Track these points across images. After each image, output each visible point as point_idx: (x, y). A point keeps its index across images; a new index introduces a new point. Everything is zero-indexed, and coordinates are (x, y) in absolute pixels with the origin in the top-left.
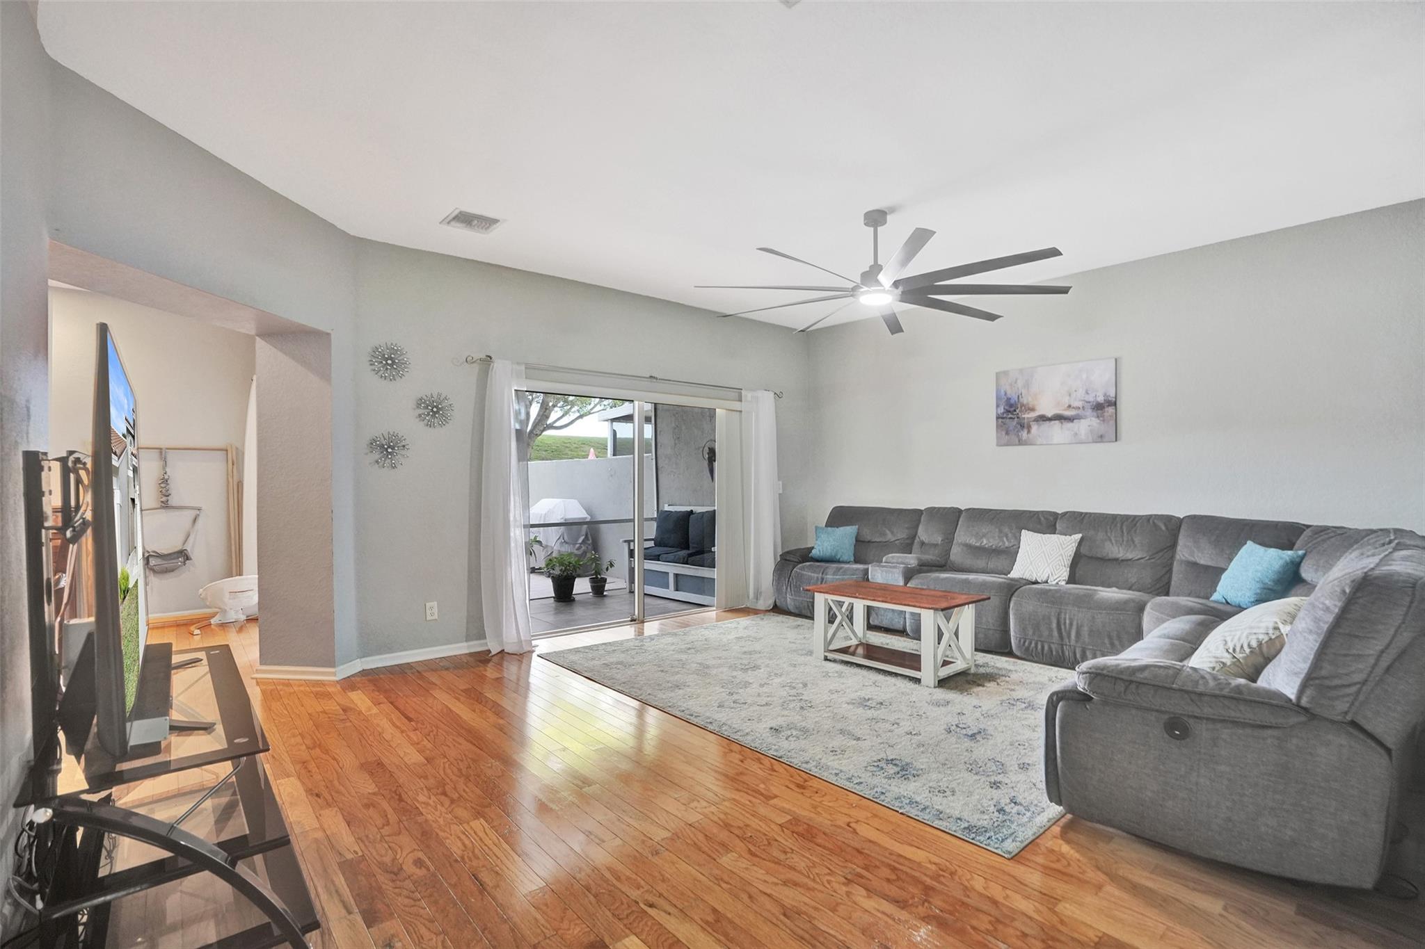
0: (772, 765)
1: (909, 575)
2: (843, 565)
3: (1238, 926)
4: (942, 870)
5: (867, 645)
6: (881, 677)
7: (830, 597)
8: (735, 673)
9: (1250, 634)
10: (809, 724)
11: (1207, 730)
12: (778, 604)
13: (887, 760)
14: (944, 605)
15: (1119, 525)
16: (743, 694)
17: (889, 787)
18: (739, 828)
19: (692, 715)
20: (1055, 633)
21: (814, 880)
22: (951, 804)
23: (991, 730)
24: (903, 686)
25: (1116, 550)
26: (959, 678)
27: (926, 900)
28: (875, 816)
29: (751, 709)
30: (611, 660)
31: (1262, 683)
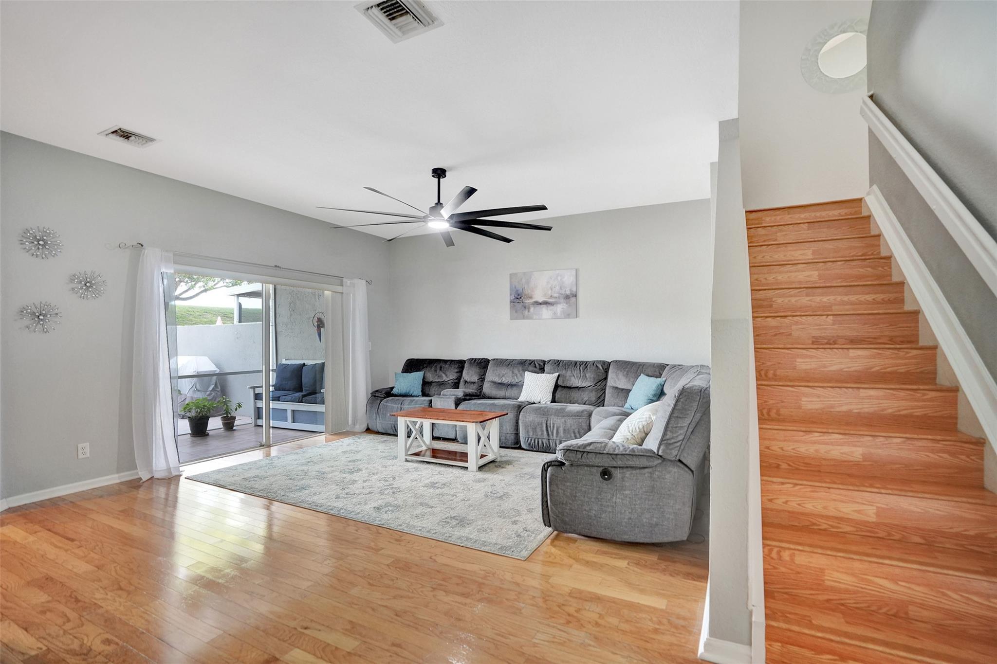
0: (377, 530)
1: (458, 402)
2: (415, 398)
3: (634, 571)
4: (488, 573)
5: (433, 449)
6: (442, 469)
7: (408, 419)
8: (344, 476)
9: (639, 422)
10: (400, 502)
11: (620, 473)
12: (370, 427)
13: (451, 517)
14: (482, 419)
15: (578, 367)
16: (353, 488)
17: (453, 533)
18: (360, 571)
19: (317, 506)
20: (545, 433)
21: (413, 592)
22: (491, 537)
23: (511, 492)
24: (457, 472)
25: (576, 382)
26: (491, 464)
27: (480, 591)
28: (446, 550)
29: (360, 497)
30: (249, 475)
31: (644, 446)
